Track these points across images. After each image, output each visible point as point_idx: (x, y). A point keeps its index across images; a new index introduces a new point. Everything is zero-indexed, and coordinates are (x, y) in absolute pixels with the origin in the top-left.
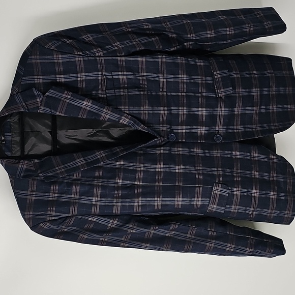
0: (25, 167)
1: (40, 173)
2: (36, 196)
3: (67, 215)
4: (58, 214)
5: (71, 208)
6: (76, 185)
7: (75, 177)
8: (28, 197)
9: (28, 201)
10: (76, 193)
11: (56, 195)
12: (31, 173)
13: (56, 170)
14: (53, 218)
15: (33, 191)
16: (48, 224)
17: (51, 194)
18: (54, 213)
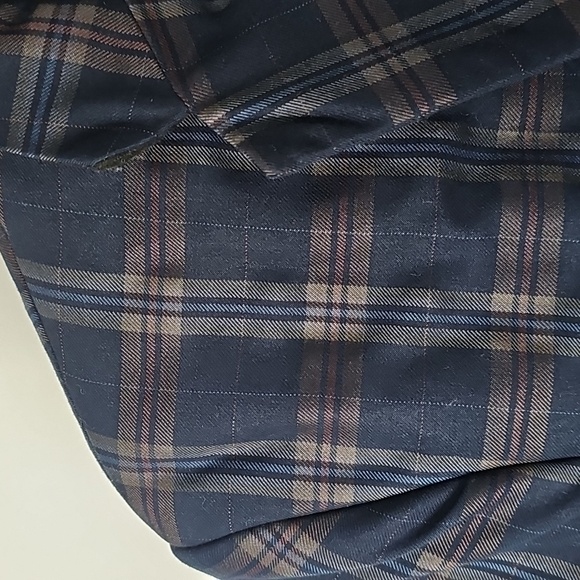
0: (75, 56)
1: (208, 105)
2: (193, 307)
3: (462, 465)
4: (382, 457)
5: (499, 408)
6: (534, 198)
7: (506, 135)
8: (131, 324)
9: (131, 355)
10: (527, 277)
11: (359, 295)
12: (130, 111)
13: (348, 67)
14: (346, 496)
15: (164, 272)
16: (308, 546)
17: (315, 292)
18: (348, 455)
